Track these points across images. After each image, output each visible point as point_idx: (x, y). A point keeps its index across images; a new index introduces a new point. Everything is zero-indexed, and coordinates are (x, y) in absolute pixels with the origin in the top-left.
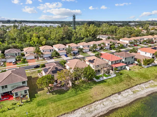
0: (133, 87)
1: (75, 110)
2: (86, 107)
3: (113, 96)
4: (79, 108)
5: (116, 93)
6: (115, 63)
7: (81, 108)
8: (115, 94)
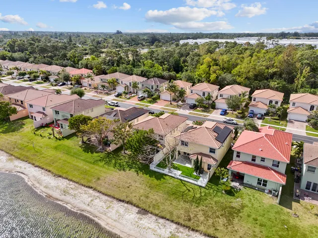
0: (193, 230)
1: (60, 176)
2: (74, 183)
3: (126, 205)
4: (67, 179)
5: (137, 207)
6: (249, 160)
7: (69, 180)
8: (134, 206)
